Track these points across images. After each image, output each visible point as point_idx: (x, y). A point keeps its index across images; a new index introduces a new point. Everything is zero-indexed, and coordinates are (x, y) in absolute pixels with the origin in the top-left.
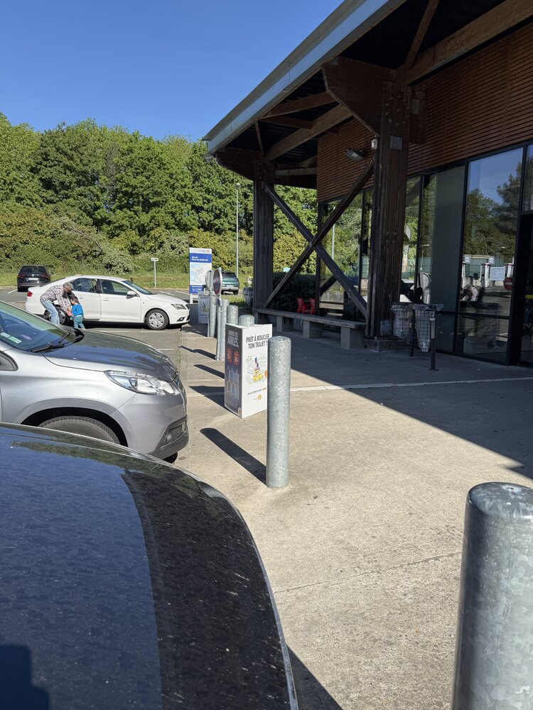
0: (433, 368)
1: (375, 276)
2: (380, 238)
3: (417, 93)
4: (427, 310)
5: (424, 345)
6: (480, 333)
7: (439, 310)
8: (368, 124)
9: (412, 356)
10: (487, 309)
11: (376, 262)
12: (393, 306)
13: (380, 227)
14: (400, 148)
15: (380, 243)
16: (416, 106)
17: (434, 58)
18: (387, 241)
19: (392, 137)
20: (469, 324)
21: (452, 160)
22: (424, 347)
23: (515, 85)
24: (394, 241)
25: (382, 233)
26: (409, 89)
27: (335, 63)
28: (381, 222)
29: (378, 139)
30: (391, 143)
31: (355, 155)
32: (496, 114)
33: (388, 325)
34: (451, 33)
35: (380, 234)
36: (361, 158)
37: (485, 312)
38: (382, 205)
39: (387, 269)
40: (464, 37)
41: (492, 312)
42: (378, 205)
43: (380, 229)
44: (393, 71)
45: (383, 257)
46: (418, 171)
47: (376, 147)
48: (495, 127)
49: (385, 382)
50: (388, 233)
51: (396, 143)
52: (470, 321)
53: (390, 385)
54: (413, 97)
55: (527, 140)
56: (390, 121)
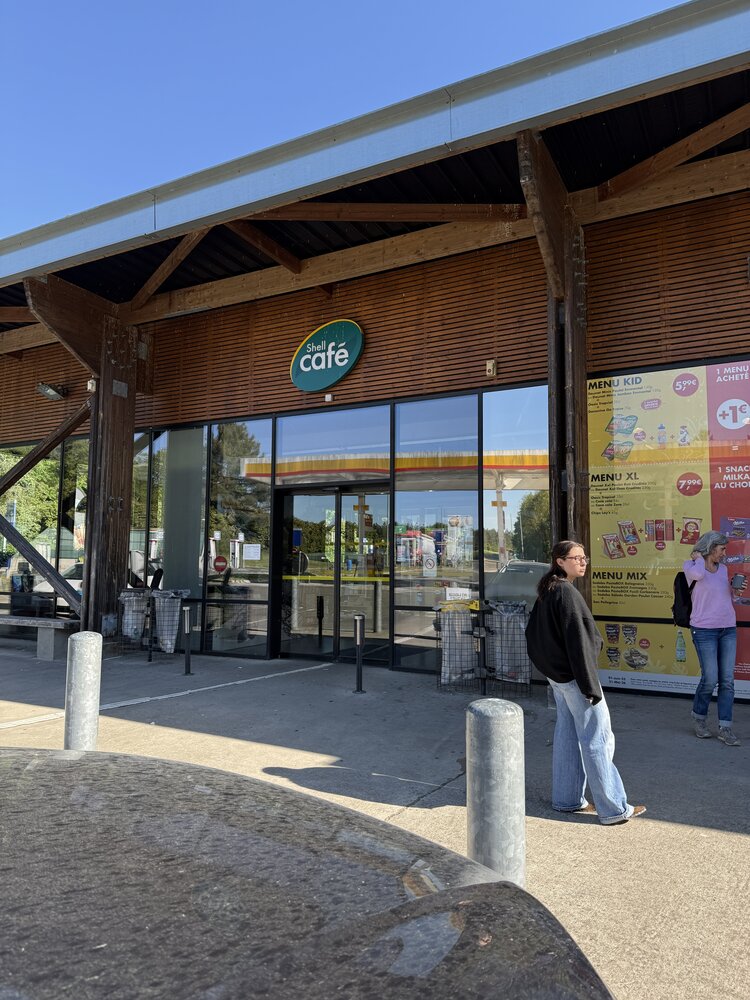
0: (188, 672)
1: (94, 554)
2: (102, 504)
3: (144, 336)
4: (172, 597)
5: (168, 644)
6: (229, 624)
7: (185, 597)
8: (85, 361)
9: (150, 660)
10: (236, 593)
11: (96, 535)
12: (122, 594)
13: (102, 489)
14: (125, 395)
15: (101, 511)
16: (143, 351)
17: (170, 304)
18: (110, 508)
19: (115, 381)
20: (215, 613)
21: (191, 420)
22: (169, 646)
23: (260, 355)
24: (119, 509)
25: (104, 498)
26: (135, 331)
27: (44, 281)
28: (102, 483)
29: (98, 381)
30: (114, 389)
31: (51, 392)
32: (241, 379)
33: (112, 621)
34: (191, 285)
35: (101, 499)
36: (59, 397)
37: (234, 597)
38: (103, 463)
39: (110, 545)
40: (206, 293)
41: (240, 597)
42: (98, 461)
43: (102, 492)
44: (116, 307)
45: (105, 529)
46: (147, 425)
47: (94, 390)
48: (240, 392)
49: (136, 696)
50: (111, 498)
51: (120, 388)
52: (216, 609)
53: (148, 699)
54: (139, 339)
55: (276, 413)
56: (113, 362)
